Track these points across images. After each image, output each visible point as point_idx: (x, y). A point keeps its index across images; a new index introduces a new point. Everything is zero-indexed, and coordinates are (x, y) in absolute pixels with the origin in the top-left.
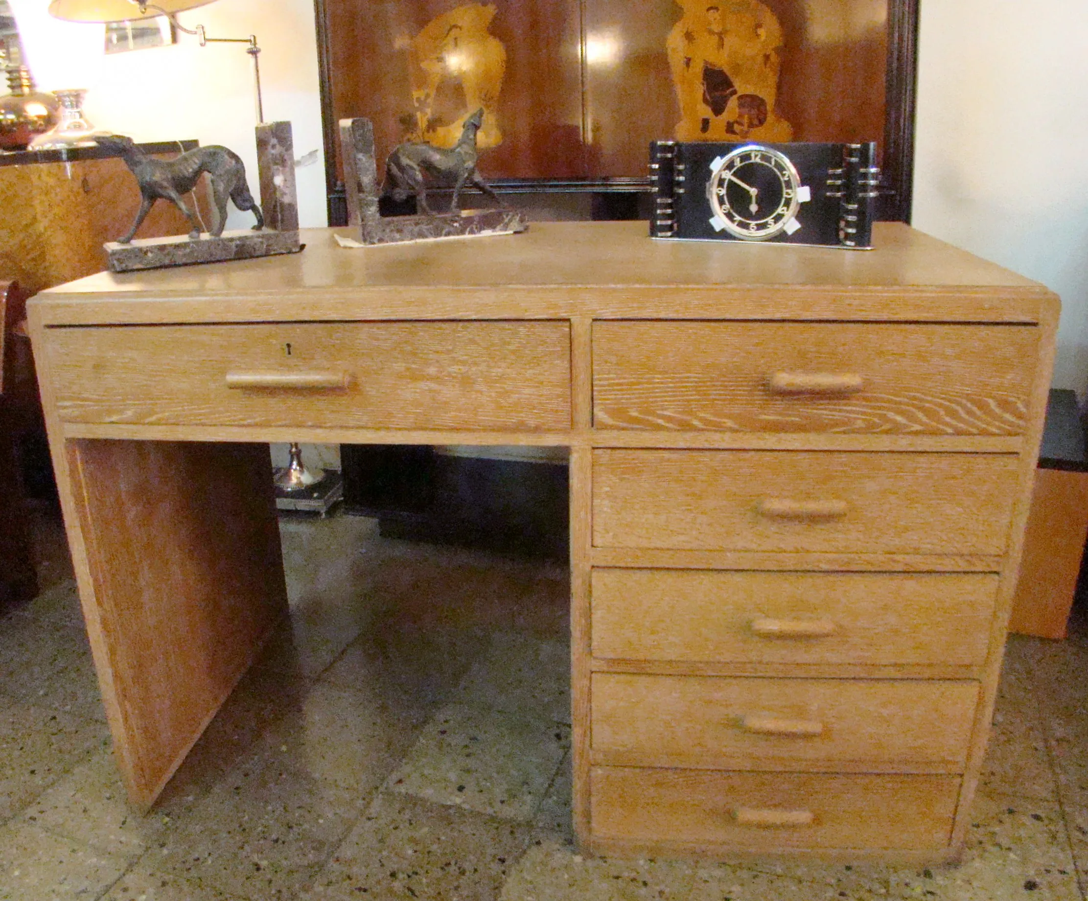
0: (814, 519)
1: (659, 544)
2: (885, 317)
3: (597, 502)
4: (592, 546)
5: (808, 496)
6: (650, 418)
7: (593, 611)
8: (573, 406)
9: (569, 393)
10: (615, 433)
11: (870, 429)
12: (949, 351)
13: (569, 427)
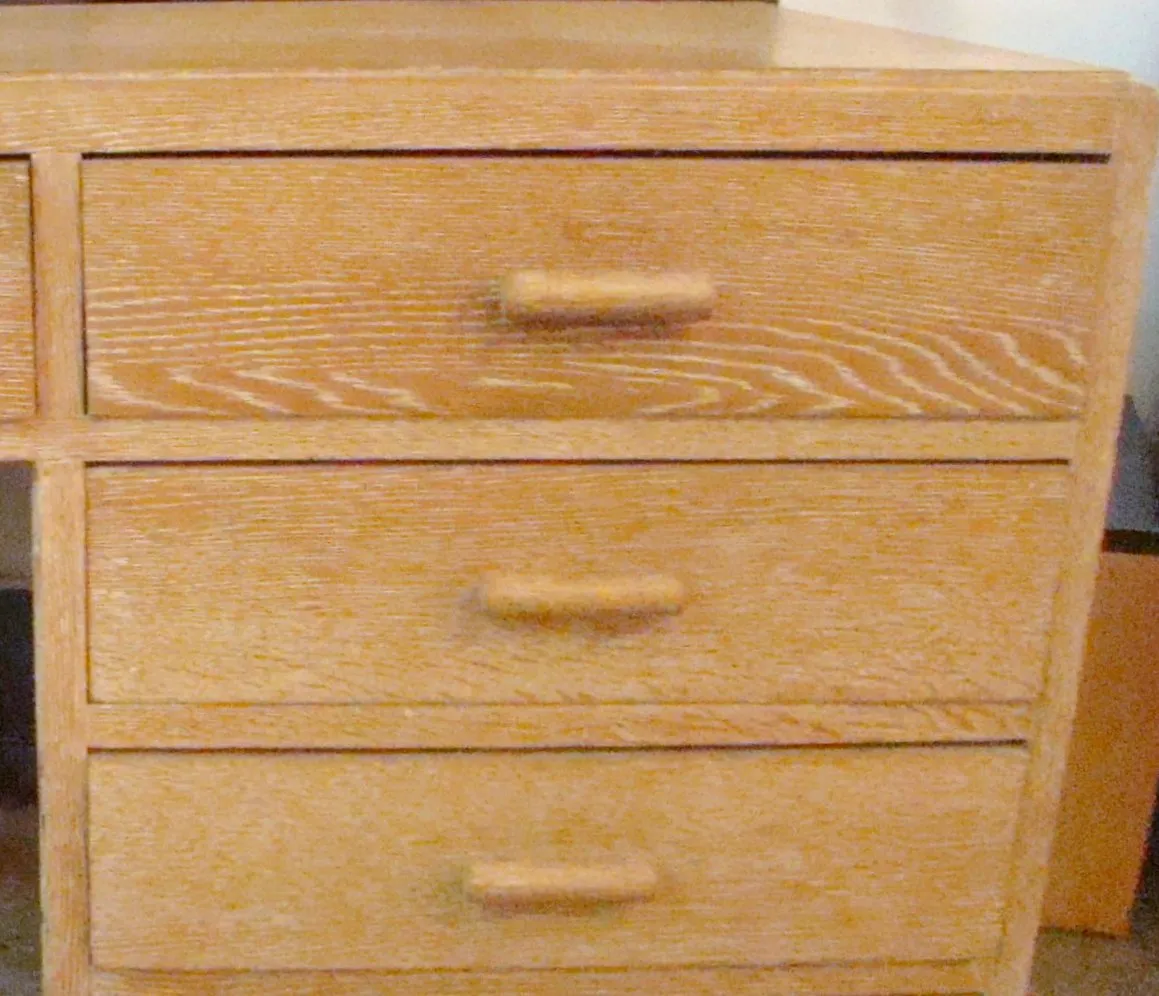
0: (607, 622)
1: (249, 693)
2: (762, 142)
3: (97, 593)
4: (90, 700)
5: (591, 569)
6: (222, 388)
7: (93, 856)
8: (39, 365)
9: (29, 331)
10: (136, 428)
11: (730, 410)
12: (909, 221)
13: (32, 412)
